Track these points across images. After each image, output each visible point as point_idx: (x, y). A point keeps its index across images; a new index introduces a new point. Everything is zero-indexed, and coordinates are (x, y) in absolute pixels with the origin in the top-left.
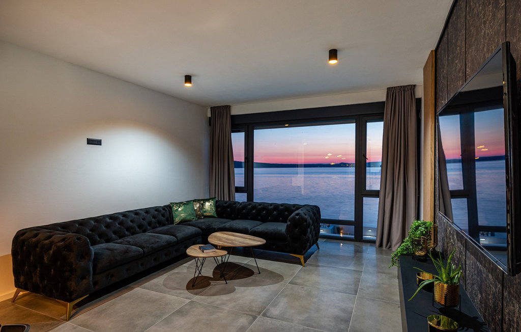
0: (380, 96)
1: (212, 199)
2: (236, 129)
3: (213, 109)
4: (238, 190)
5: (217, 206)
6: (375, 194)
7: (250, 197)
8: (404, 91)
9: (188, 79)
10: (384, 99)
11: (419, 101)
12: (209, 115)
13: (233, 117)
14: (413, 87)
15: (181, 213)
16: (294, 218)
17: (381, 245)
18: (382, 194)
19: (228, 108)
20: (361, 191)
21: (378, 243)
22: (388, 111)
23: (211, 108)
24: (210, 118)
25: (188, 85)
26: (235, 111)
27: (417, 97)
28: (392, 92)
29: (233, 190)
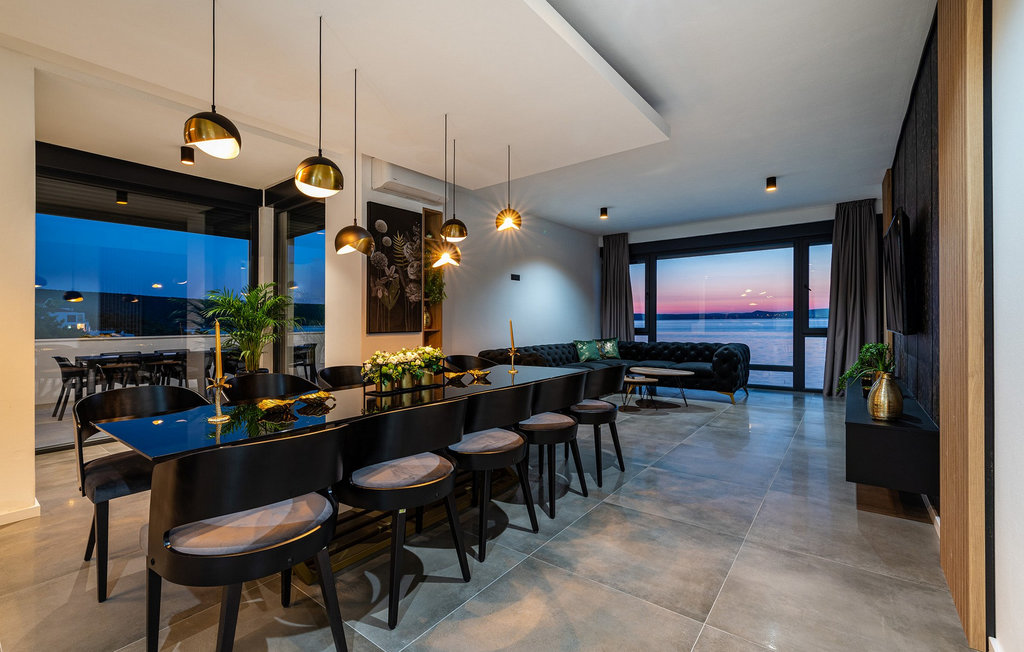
0: (827, 214)
1: (614, 339)
2: (634, 260)
3: (607, 238)
4: (639, 332)
5: (621, 346)
6: (820, 332)
7: (653, 337)
8: (860, 207)
9: (604, 211)
10: (833, 218)
11: (880, 218)
12: (602, 245)
13: (631, 246)
14: (872, 202)
15: (585, 352)
16: (721, 353)
17: (830, 394)
18: (830, 333)
19: (624, 236)
20: (802, 331)
21: (825, 392)
22: (838, 231)
23: (604, 237)
24: (601, 248)
25: (604, 217)
26: (633, 239)
27: (878, 213)
28: (842, 208)
29: (632, 332)
